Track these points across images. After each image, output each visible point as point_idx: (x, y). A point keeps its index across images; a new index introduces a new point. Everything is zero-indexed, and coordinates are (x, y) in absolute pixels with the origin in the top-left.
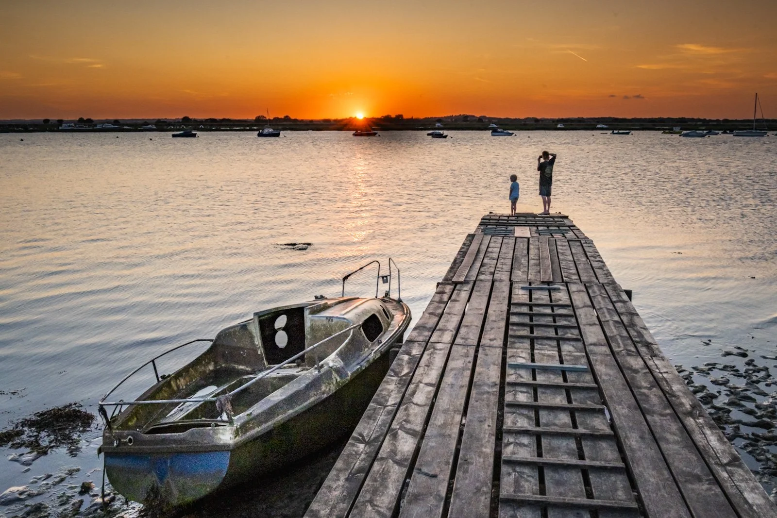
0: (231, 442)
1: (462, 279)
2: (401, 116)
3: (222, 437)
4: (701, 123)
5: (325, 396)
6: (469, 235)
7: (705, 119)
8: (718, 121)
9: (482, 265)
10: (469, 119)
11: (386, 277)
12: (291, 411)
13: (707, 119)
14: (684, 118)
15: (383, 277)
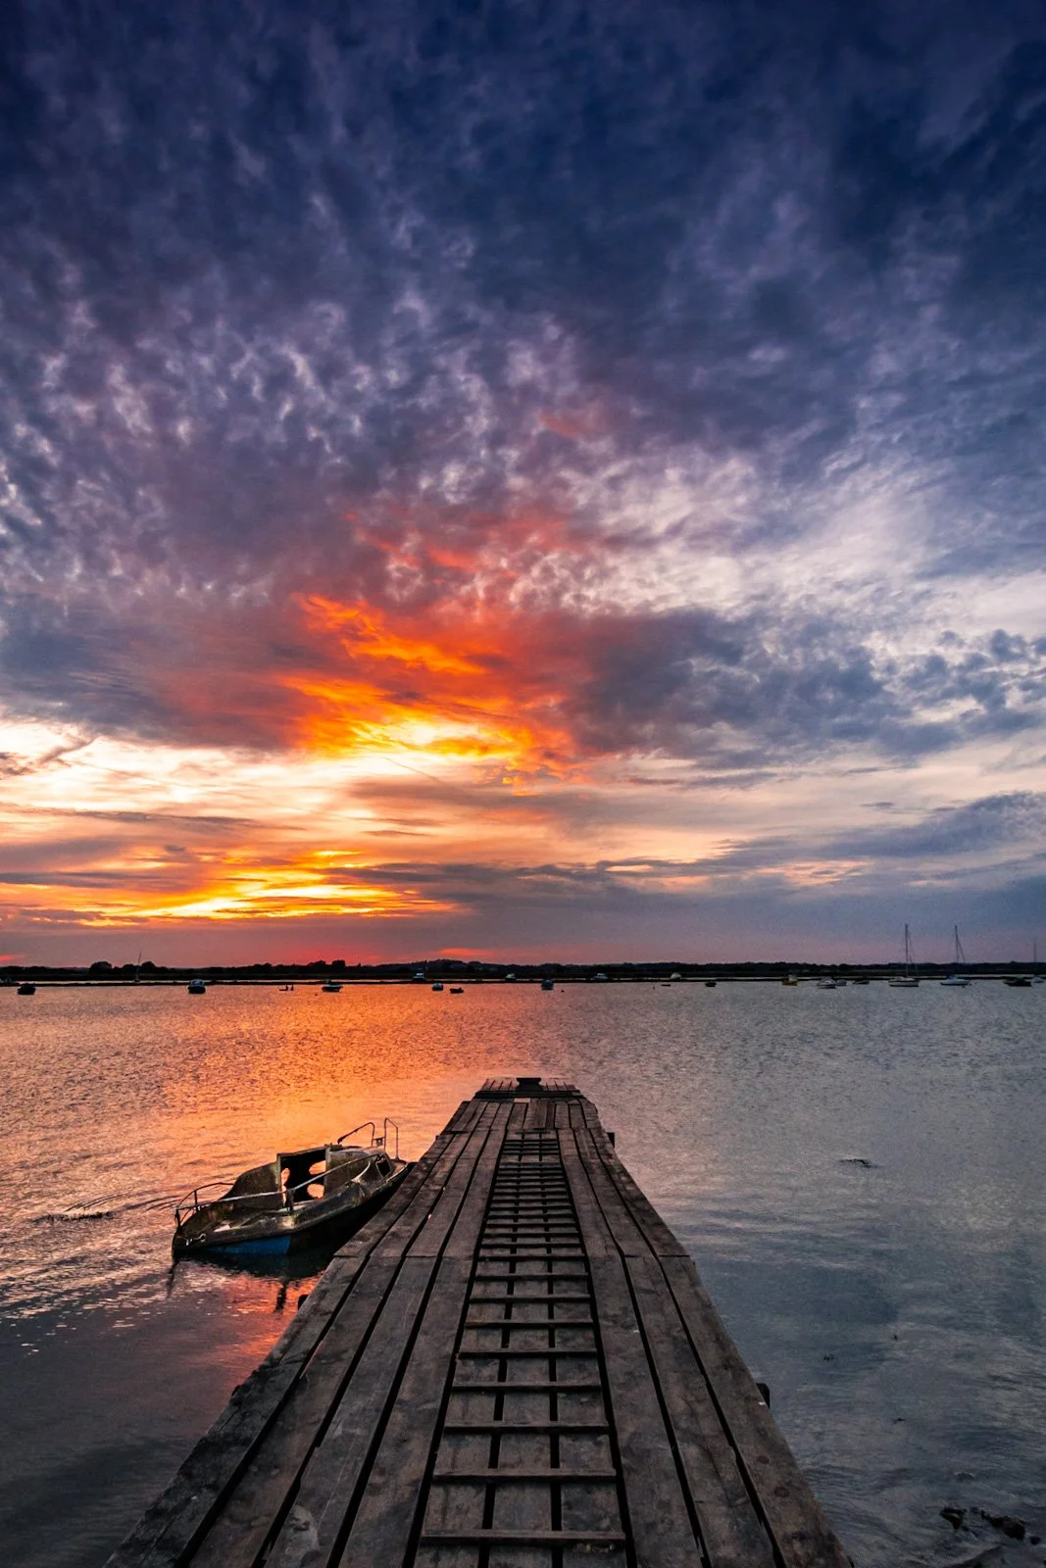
0: (292, 1228)
1: (461, 1129)
2: (343, 962)
3: (285, 1224)
4: (807, 971)
5: (354, 1206)
6: (464, 1103)
7: (814, 965)
8: (834, 966)
9: (479, 1122)
10: (452, 967)
11: (381, 1139)
12: (331, 1212)
13: (818, 964)
14: (784, 963)
15: (377, 1140)
